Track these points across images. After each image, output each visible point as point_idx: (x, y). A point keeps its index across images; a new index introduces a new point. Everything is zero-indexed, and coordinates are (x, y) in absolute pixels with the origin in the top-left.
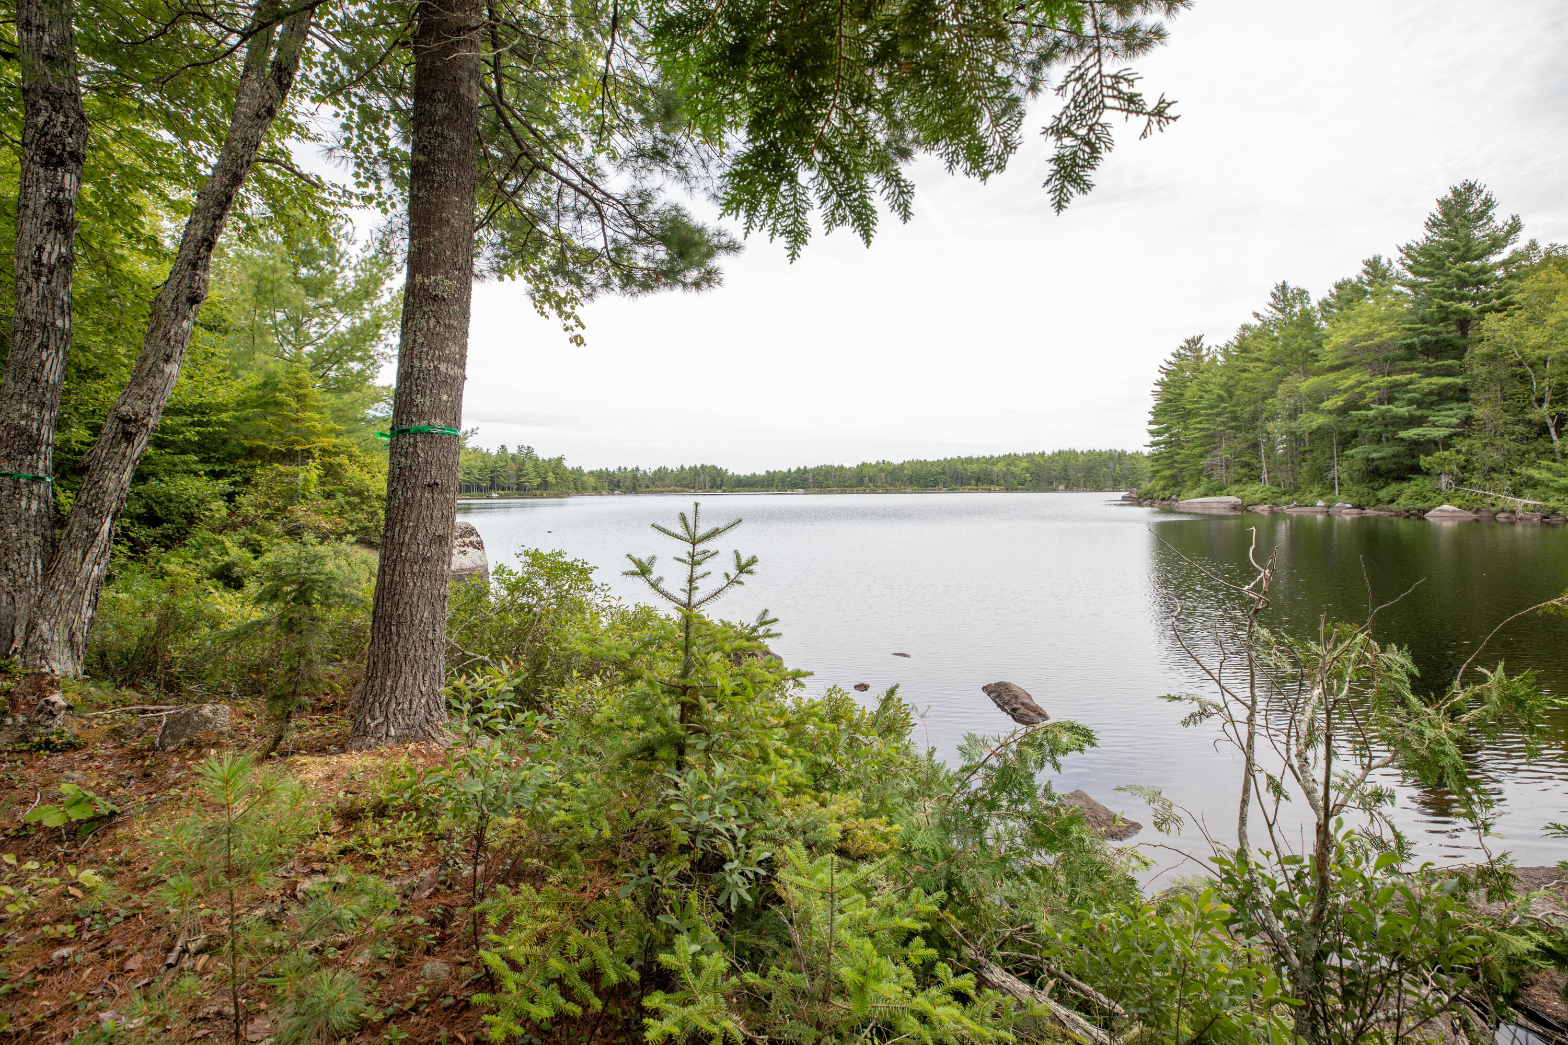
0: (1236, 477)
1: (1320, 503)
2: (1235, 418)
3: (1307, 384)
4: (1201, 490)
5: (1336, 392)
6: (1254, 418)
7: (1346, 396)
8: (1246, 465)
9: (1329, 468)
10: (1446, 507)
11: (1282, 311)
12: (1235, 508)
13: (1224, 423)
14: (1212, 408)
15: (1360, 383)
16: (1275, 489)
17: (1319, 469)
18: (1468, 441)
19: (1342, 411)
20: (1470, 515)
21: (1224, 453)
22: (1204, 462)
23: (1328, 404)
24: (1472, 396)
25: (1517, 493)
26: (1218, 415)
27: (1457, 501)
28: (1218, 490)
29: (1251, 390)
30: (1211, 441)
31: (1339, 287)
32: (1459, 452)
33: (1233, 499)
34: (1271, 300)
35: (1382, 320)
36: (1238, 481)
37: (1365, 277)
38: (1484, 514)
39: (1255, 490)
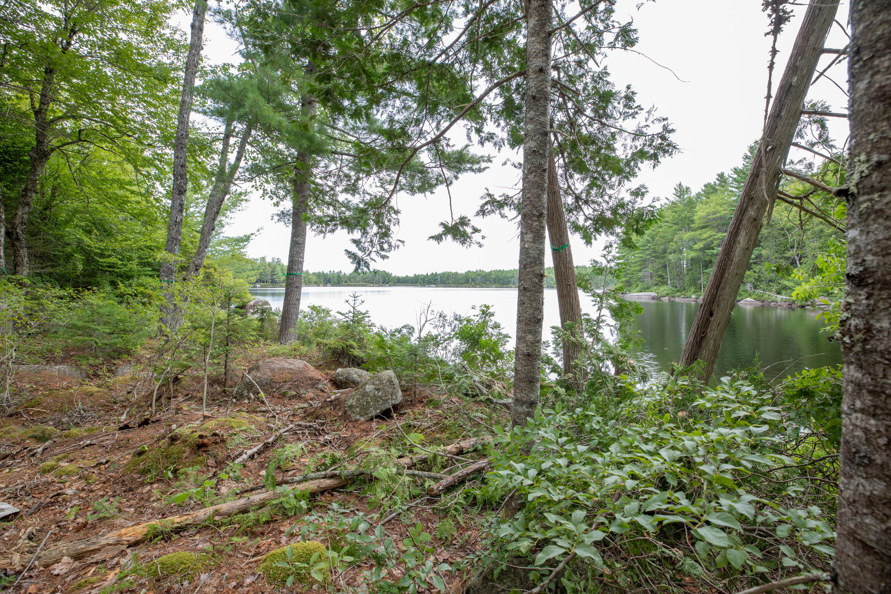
0: (655, 282)
1: (693, 296)
2: (655, 252)
3: (687, 236)
4: (638, 288)
5: (700, 240)
6: (665, 251)
7: (704, 242)
8: (660, 276)
9: (699, 279)
10: (748, 299)
11: (679, 197)
12: (653, 298)
13: (650, 254)
14: (644, 246)
15: (711, 236)
16: (674, 289)
17: (694, 279)
18: (759, 267)
19: (703, 250)
20: (759, 303)
21: (650, 270)
22: (641, 274)
23: (696, 247)
24: (762, 244)
25: (779, 293)
26: (647, 250)
27: (754, 296)
28: (646, 289)
29: (663, 237)
30: (644, 263)
31: (705, 186)
32: (755, 272)
33: (653, 294)
34: (674, 192)
35: (721, 205)
36: (656, 284)
37: (717, 182)
38: (766, 303)
39: (664, 289)
